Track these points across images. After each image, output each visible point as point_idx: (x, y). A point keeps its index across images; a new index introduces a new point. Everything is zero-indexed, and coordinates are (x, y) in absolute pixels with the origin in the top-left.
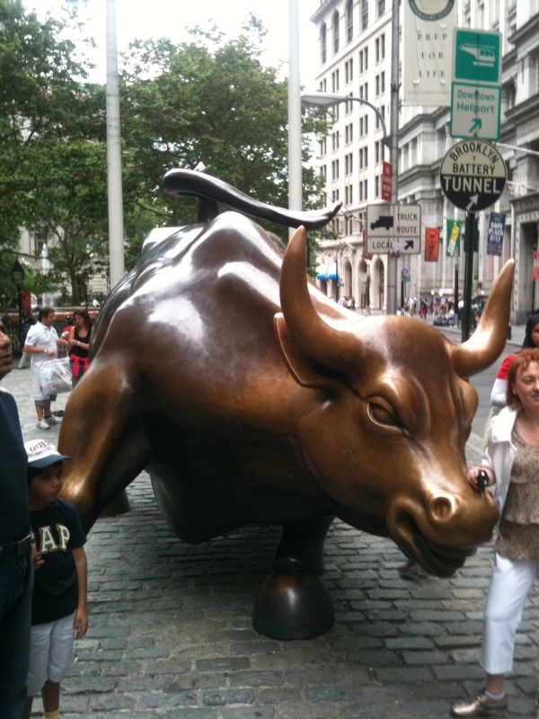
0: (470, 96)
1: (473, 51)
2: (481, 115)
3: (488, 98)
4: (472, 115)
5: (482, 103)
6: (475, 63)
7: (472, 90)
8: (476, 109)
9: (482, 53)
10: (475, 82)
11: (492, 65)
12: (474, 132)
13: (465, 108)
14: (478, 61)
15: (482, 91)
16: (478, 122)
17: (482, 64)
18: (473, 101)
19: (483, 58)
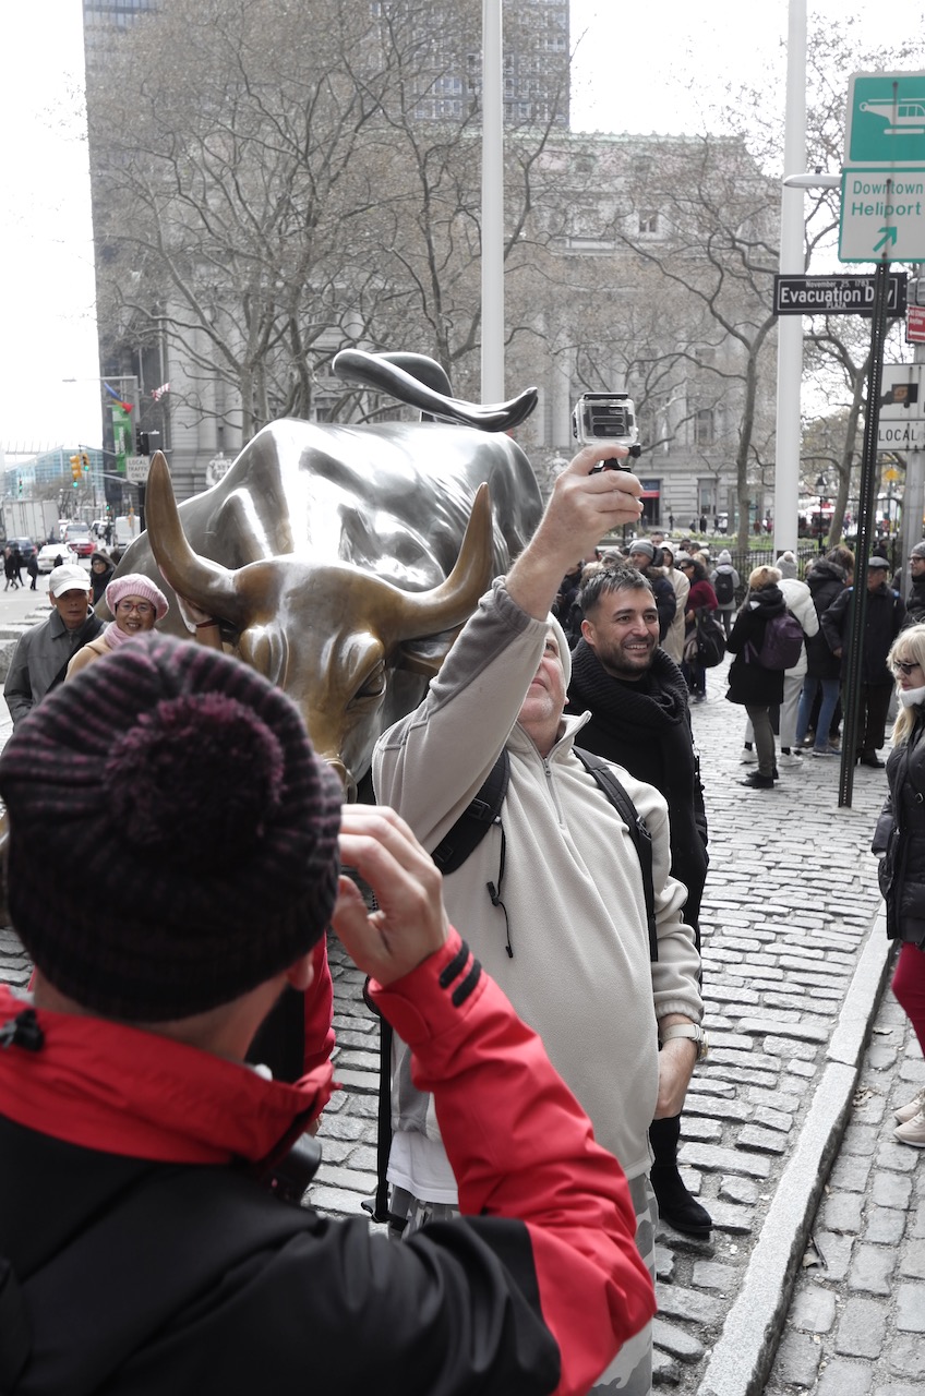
0: (876, 189)
1: (885, 111)
2: (896, 220)
3: (910, 189)
4: (879, 220)
5: (898, 200)
6: (888, 132)
7: (881, 178)
8: (888, 211)
9: (902, 113)
10: (887, 165)
12: (882, 250)
13: (867, 210)
14: (894, 127)
15: (899, 178)
16: (890, 233)
17: (900, 131)
18: (882, 198)
19: (902, 121)
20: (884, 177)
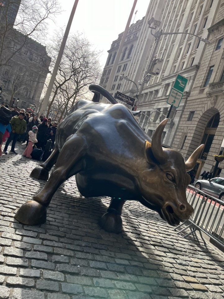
0: (175, 93)
1: (180, 82)
2: (176, 100)
3: (179, 96)
4: (174, 99)
5: (177, 97)
6: (179, 85)
7: (176, 92)
8: (175, 98)
9: (182, 83)
10: (178, 90)
11: (183, 87)
12: (172, 104)
13: (173, 96)
14: (180, 85)
15: (179, 93)
16: (175, 101)
17: (181, 86)
18: (175, 95)
19: (182, 84)
20: (177, 92)
